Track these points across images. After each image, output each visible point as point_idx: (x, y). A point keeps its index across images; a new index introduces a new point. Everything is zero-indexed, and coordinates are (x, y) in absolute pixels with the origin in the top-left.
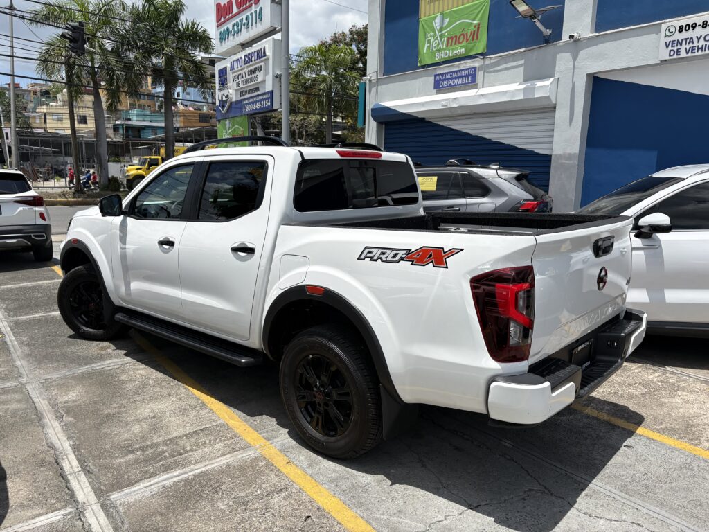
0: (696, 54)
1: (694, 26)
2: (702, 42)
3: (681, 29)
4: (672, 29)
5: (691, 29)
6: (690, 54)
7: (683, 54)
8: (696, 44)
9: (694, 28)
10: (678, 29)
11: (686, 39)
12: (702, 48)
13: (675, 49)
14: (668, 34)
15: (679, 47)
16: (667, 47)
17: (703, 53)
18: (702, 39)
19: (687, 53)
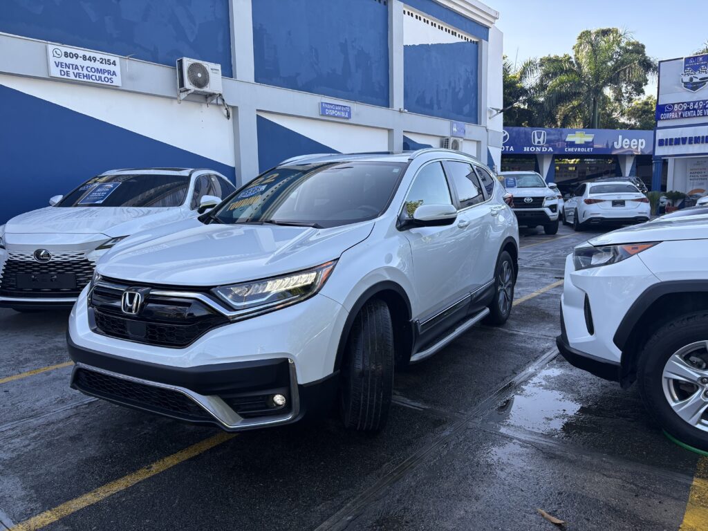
0: (82, 80)
1: (77, 56)
2: (85, 72)
3: (66, 55)
4: (59, 52)
6: (77, 79)
7: (72, 77)
8: (80, 71)
9: (77, 58)
10: (63, 54)
11: (73, 65)
12: (86, 76)
13: (65, 70)
14: (56, 55)
15: (67, 69)
16: (57, 66)
17: (88, 80)
18: (85, 69)
19: (76, 77)
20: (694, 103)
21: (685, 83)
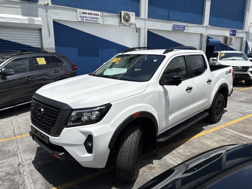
3: (83, 13)
4: (81, 12)
5: (86, 14)
12: (89, 20)
13: (82, 18)
14: (80, 13)
18: (89, 18)
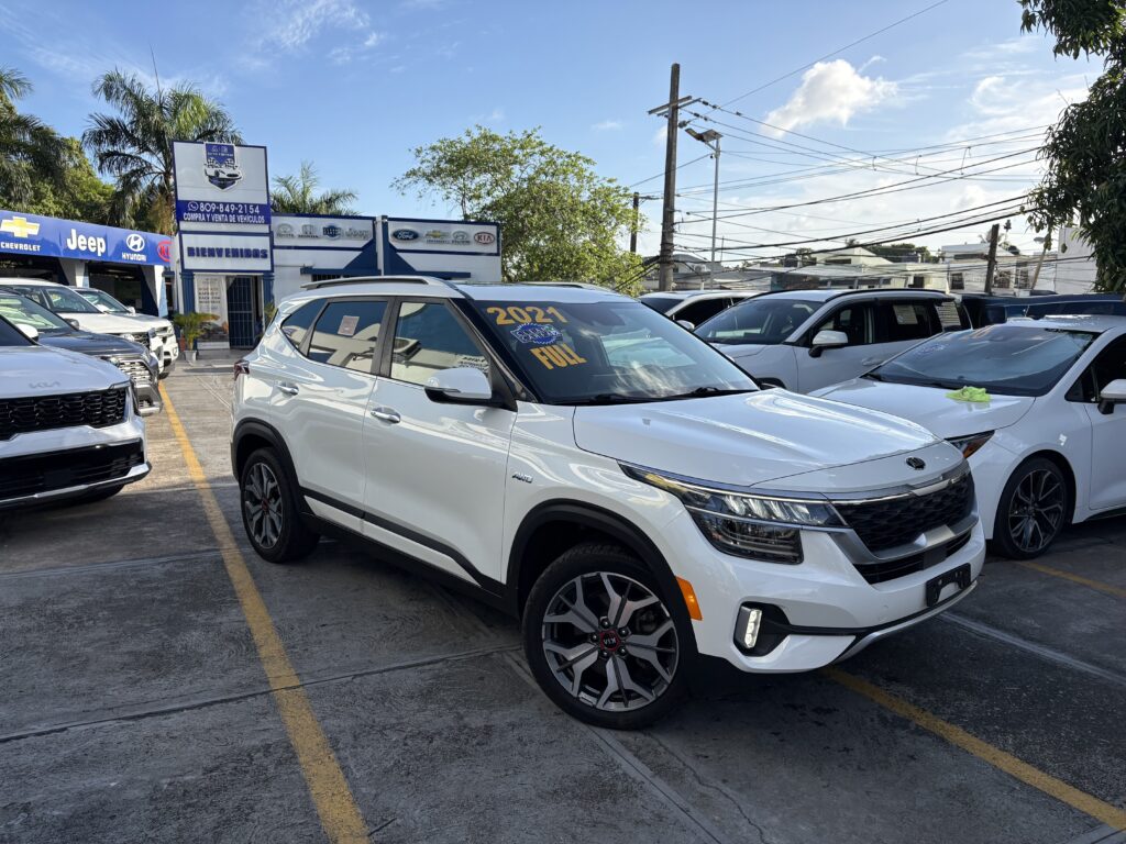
20: (225, 204)
21: (210, 177)
